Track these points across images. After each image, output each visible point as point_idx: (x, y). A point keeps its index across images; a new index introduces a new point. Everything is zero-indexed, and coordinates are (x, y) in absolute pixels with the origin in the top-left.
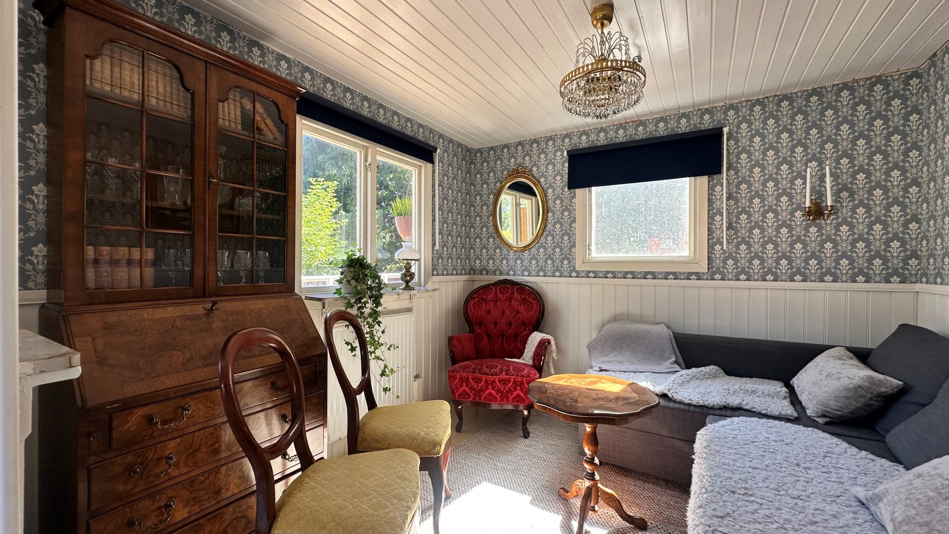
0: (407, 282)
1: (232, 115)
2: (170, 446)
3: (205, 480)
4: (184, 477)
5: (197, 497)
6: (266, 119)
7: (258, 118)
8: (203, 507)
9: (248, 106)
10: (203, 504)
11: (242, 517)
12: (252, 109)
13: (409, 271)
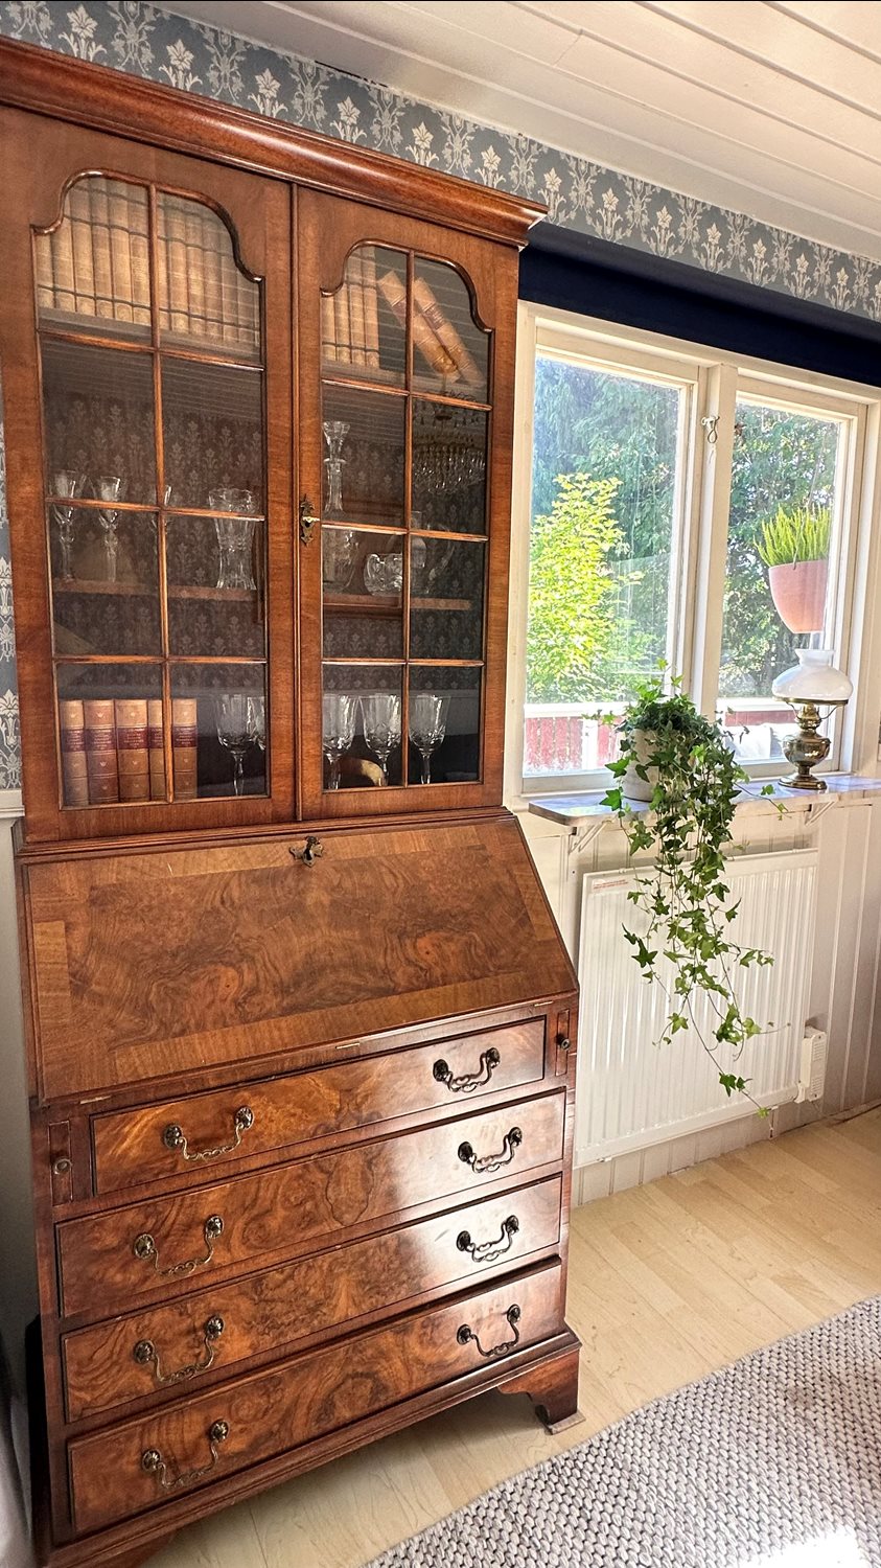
0: (805, 766)
1: (358, 330)
2: (211, 1198)
3: (285, 1281)
4: (243, 1269)
5: (268, 1318)
6: (438, 326)
7: (418, 326)
8: (282, 1340)
9: (395, 294)
10: (281, 1334)
11: (367, 1375)
12: (404, 302)
13: (814, 735)
